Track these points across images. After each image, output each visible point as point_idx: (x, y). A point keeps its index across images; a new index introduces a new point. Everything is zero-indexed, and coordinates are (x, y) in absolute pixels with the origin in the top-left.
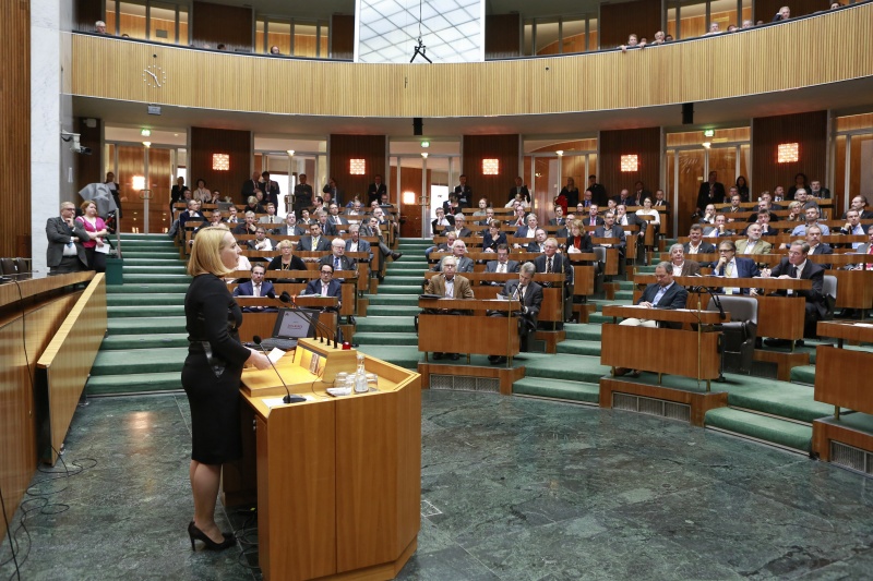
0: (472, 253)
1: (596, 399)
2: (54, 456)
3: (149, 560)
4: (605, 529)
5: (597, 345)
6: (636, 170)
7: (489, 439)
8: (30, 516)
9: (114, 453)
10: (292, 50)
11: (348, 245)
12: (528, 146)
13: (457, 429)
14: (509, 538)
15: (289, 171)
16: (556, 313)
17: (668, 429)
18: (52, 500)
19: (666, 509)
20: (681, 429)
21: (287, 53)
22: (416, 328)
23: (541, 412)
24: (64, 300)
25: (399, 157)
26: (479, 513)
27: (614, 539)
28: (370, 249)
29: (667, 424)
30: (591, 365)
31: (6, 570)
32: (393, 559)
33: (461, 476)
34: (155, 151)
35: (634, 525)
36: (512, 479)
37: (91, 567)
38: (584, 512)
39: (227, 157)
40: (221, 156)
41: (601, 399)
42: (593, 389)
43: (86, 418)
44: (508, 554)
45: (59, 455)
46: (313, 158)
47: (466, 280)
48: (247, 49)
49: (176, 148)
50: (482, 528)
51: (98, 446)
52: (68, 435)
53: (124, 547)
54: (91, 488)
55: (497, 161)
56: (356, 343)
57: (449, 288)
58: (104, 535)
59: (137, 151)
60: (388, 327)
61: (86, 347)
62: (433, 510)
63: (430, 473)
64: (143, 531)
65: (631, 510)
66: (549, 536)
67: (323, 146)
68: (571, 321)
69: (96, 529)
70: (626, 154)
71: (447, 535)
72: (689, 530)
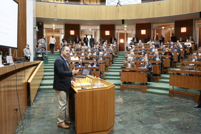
0: (136, 56)
1: (168, 95)
2: (31, 104)
3: (51, 127)
4: (163, 127)
5: (168, 81)
6: (186, 32)
7: (137, 104)
8: (26, 116)
9: (45, 104)
10: (90, 2)
11: (104, 54)
12: (154, 26)
13: (129, 101)
14: (138, 127)
15: (89, 34)
16: (158, 72)
17: (188, 104)
18: (31, 113)
19: (182, 123)
20: (192, 104)
21: (89, 3)
22: (120, 75)
23: (152, 98)
24: (34, 67)
25: (118, 30)
26: (131, 121)
27: (165, 130)
28: (110, 55)
29: (188, 102)
30: (167, 86)
31: (21, 127)
32: (107, 130)
33: (128, 112)
34: (56, 30)
35: (172, 127)
36: (141, 114)
37: (38, 127)
38: (159, 122)
39: (74, 31)
40: (72, 31)
41: (169, 95)
42: (167, 92)
43: (39, 96)
44: (136, 131)
45: (32, 104)
46: (96, 31)
47: (134, 63)
48: (79, 3)
49: (61, 29)
50: (131, 125)
51: (41, 102)
52: (34, 99)
53: (46, 124)
54: (39, 111)
55: (145, 30)
56: (105, 79)
57: (129, 65)
58: (42, 121)
59: (52, 30)
60: (114, 75)
61: (39, 79)
62: (119, 120)
63: (120, 111)
64: (50, 121)
65: (172, 123)
66: (148, 127)
67: (98, 28)
68: (163, 74)
69: (40, 120)
70: (183, 27)
71: (122, 126)
72: (187, 129)
